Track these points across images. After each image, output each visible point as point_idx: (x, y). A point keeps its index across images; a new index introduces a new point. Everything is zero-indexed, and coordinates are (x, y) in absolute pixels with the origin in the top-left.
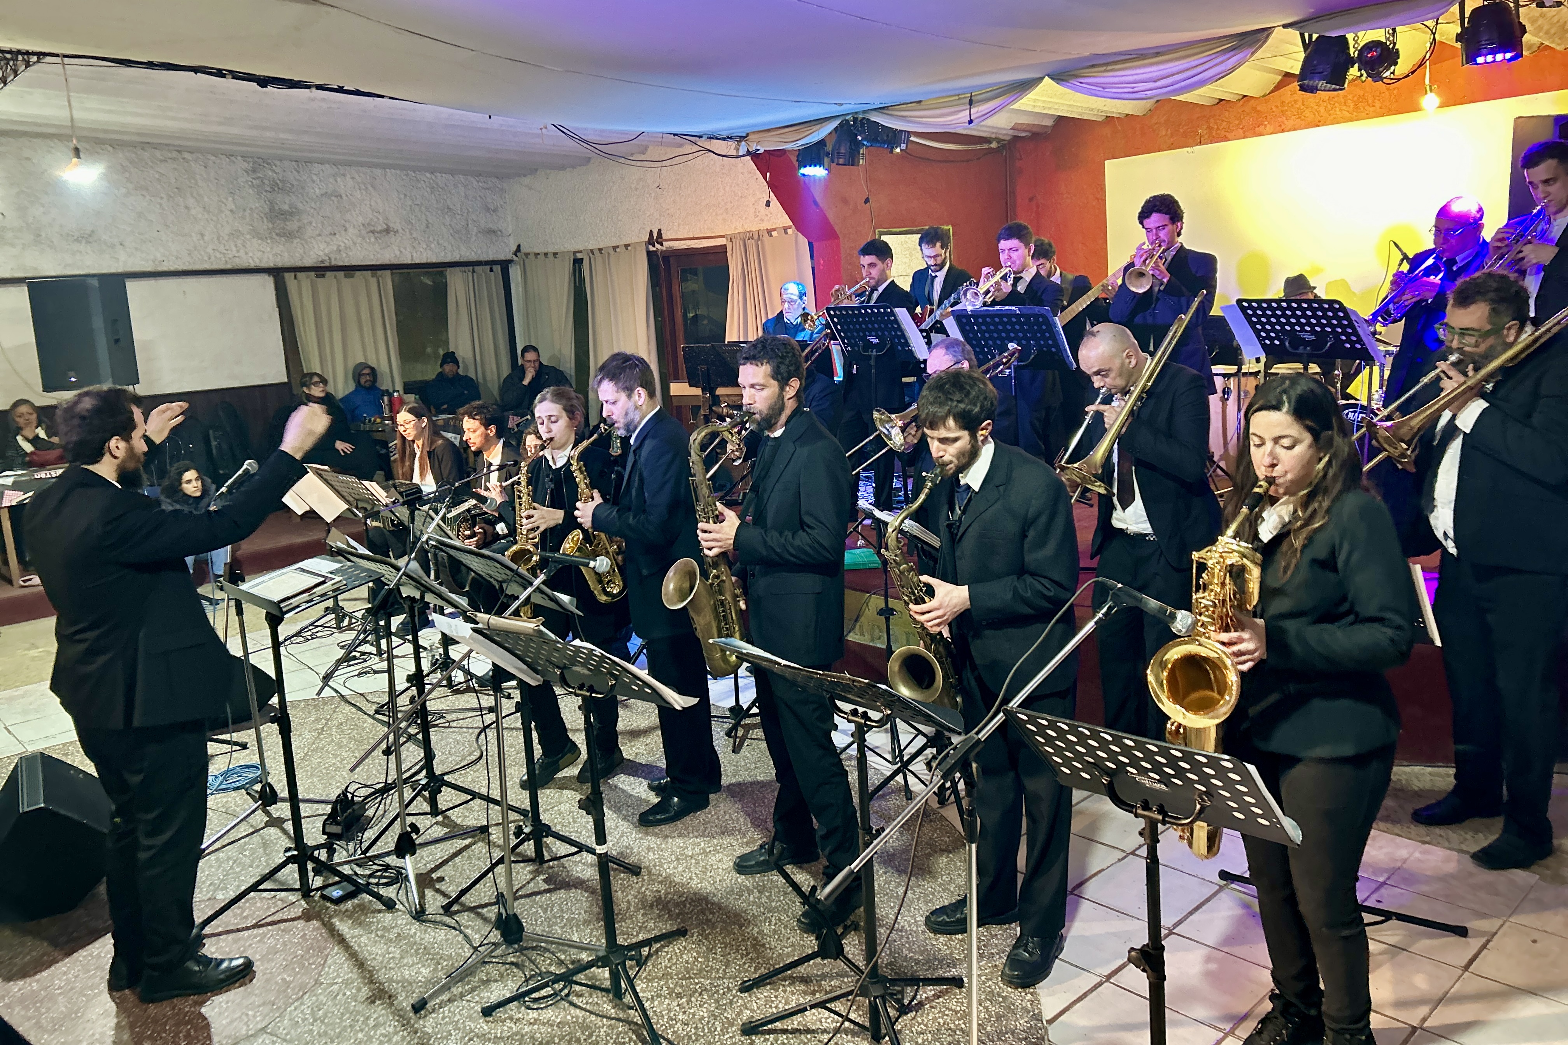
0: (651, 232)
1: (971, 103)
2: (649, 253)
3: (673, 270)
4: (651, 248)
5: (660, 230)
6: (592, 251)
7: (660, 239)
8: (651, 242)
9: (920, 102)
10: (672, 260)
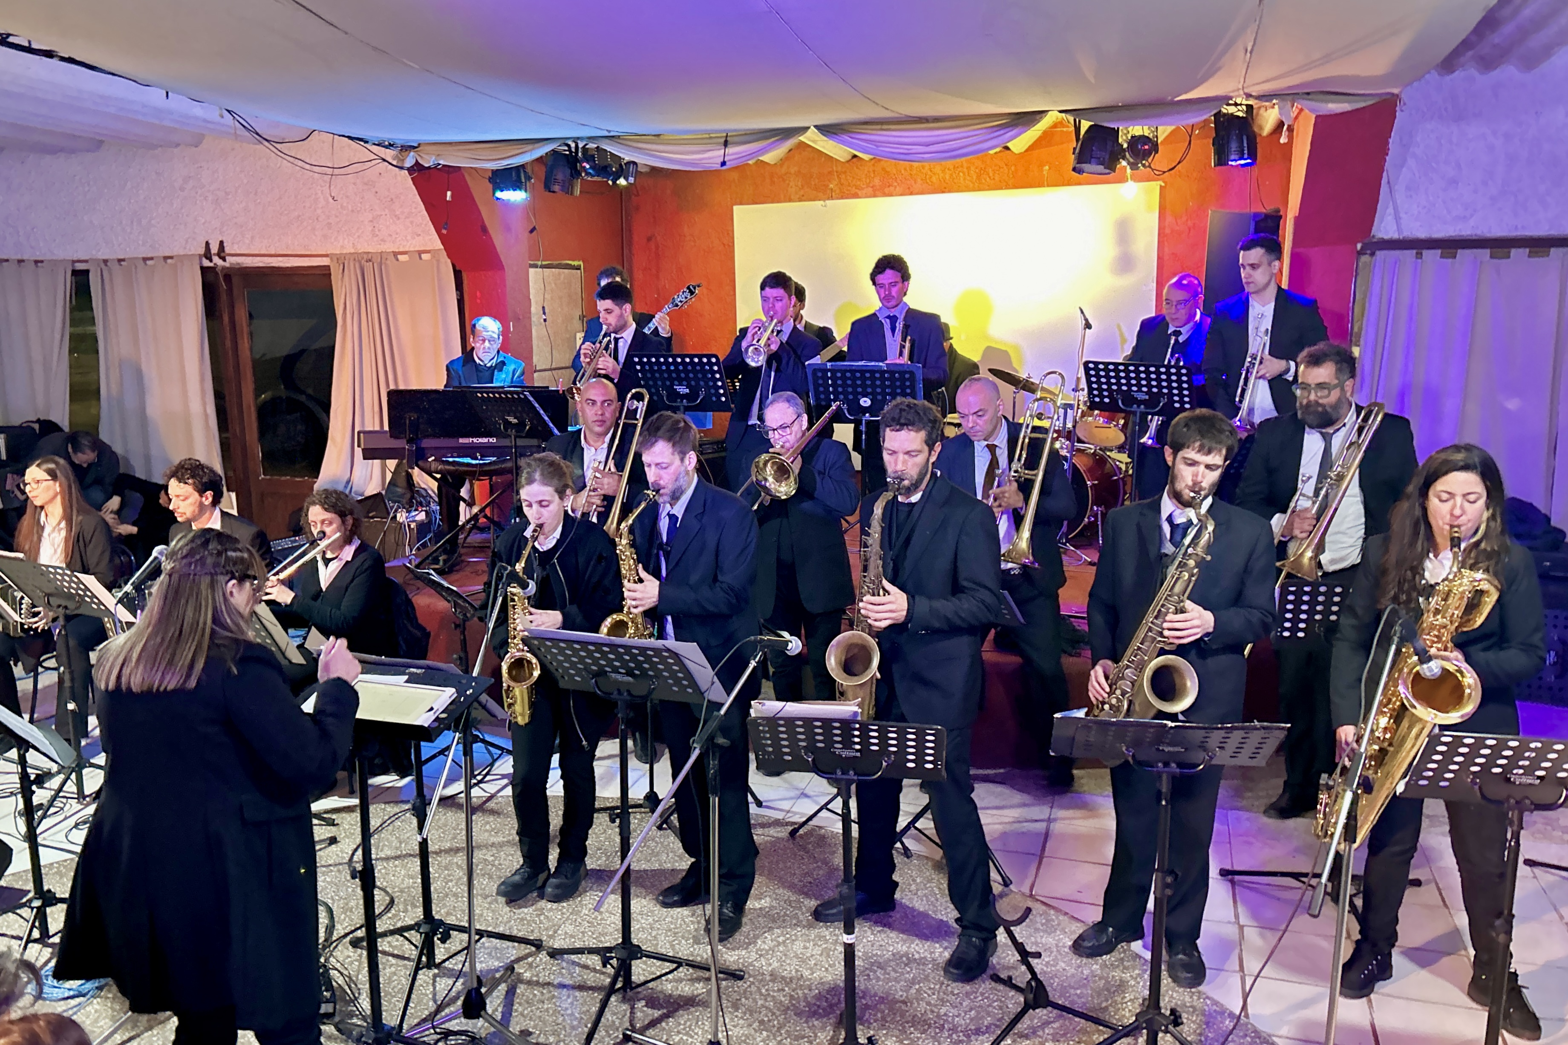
0: (207, 244)
1: (726, 144)
2: (203, 269)
3: (236, 292)
4: (206, 263)
5: (221, 243)
6: (105, 262)
7: (222, 253)
8: (208, 255)
9: (658, 135)
10: (235, 280)
